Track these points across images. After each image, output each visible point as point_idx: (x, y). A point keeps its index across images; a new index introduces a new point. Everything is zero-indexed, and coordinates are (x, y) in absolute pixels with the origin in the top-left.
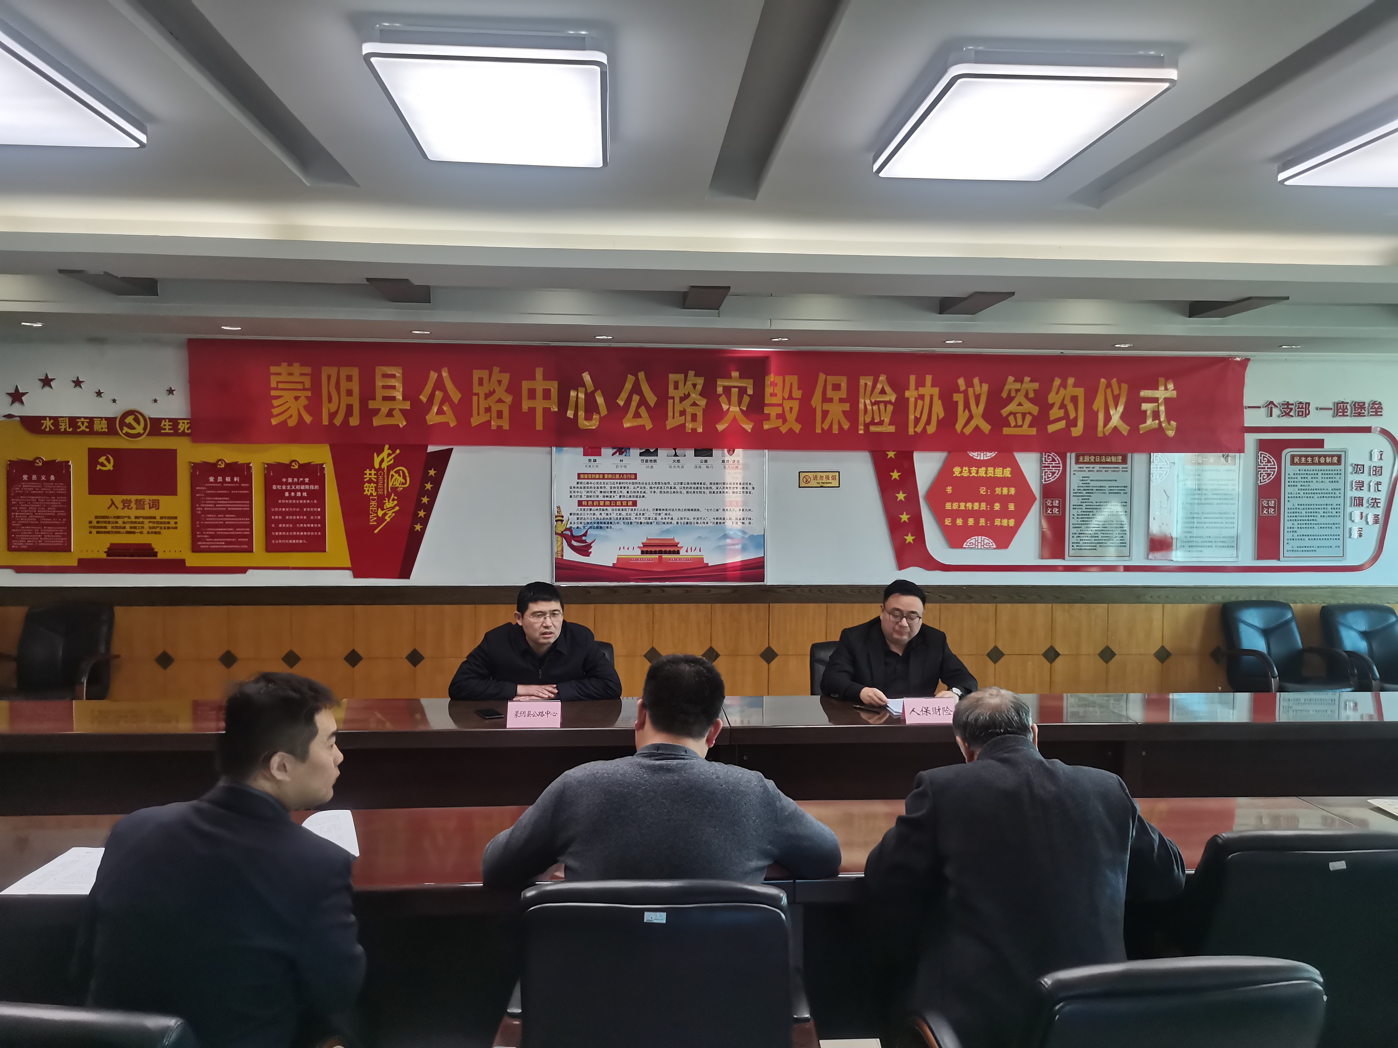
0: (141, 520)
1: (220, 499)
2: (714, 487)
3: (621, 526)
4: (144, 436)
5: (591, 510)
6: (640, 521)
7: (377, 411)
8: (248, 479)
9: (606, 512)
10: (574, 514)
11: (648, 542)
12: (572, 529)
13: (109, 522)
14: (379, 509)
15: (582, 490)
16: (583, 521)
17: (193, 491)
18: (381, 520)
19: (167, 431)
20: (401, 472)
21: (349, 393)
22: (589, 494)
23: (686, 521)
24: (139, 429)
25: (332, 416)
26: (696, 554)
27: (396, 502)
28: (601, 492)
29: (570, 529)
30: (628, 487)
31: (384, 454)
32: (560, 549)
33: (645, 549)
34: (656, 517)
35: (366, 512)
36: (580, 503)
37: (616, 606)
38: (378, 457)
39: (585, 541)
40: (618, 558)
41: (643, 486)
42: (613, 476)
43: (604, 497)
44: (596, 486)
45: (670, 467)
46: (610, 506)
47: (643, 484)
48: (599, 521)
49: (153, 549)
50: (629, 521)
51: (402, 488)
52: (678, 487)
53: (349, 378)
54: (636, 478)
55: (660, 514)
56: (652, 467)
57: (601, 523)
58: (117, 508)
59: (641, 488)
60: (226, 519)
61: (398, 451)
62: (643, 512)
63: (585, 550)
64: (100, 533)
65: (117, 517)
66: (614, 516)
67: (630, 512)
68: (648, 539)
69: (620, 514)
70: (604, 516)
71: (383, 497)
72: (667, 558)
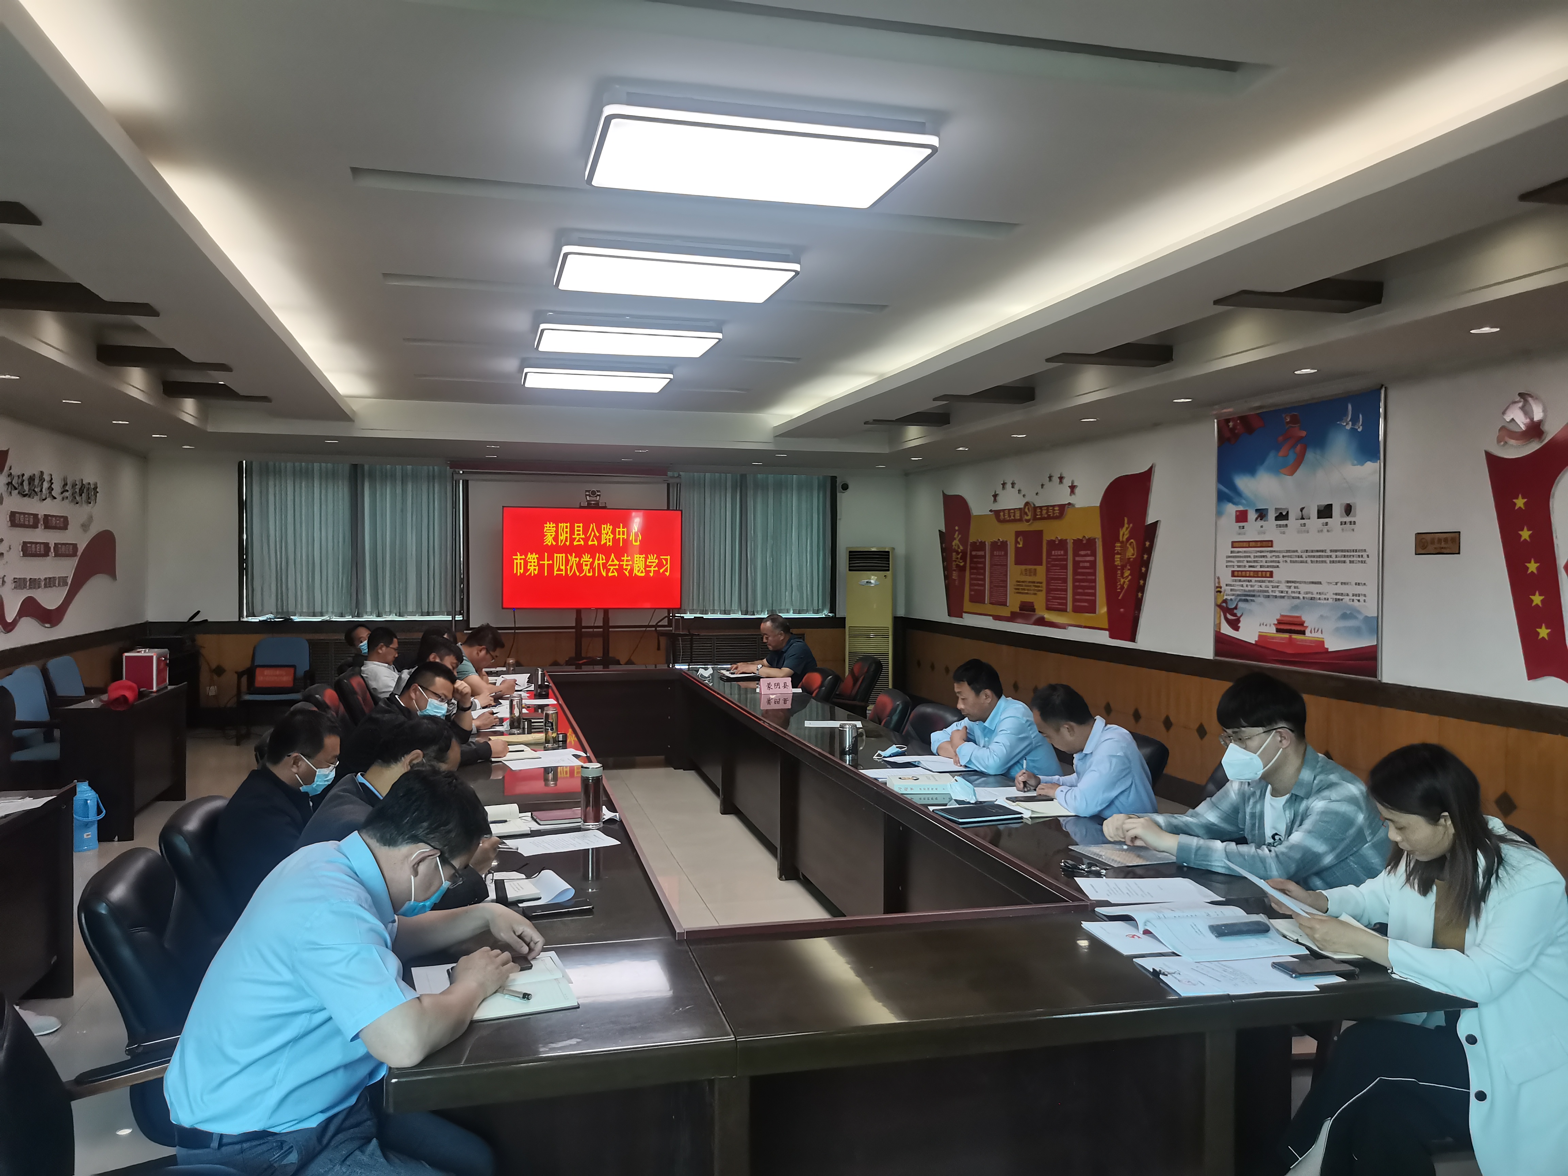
0: (1031, 584)
1: (1056, 568)
2: (1334, 554)
3: (1261, 599)
4: (1031, 521)
5: (1240, 581)
6: (1275, 594)
8: (1066, 552)
9: (1251, 583)
10: (1229, 585)
11: (1281, 619)
12: (1228, 601)
13: (1020, 585)
14: (1122, 578)
15: (1235, 559)
16: (1235, 593)
17: (1048, 562)
18: (1122, 587)
19: (1039, 516)
20: (1133, 544)
22: (1239, 564)
23: (1311, 596)
24: (1030, 516)
26: (1317, 636)
27: (1129, 572)
28: (1247, 561)
30: (1266, 556)
31: (1124, 529)
32: (1219, 622)
33: (1279, 627)
34: (1287, 590)
35: (1115, 581)
36: (1233, 574)
38: (1122, 530)
40: (1259, 635)
41: (1277, 554)
42: (1256, 544)
43: (1249, 566)
44: (1244, 555)
45: (1298, 532)
46: (1254, 577)
47: (1277, 552)
48: (1246, 593)
49: (1033, 607)
50: (1267, 594)
51: (1132, 559)
52: (1304, 555)
54: (1272, 546)
55: (1290, 587)
56: (1284, 533)
57: (1247, 595)
58: (1023, 575)
59: (1276, 557)
60: (1059, 584)
61: (1131, 525)
62: (1278, 584)
63: (1235, 625)
64: (1018, 593)
65: (1023, 582)
66: (1256, 588)
67: (1268, 584)
68: (1282, 616)
69: (1261, 587)
70: (1249, 588)
71: (1123, 567)
72: (1295, 639)
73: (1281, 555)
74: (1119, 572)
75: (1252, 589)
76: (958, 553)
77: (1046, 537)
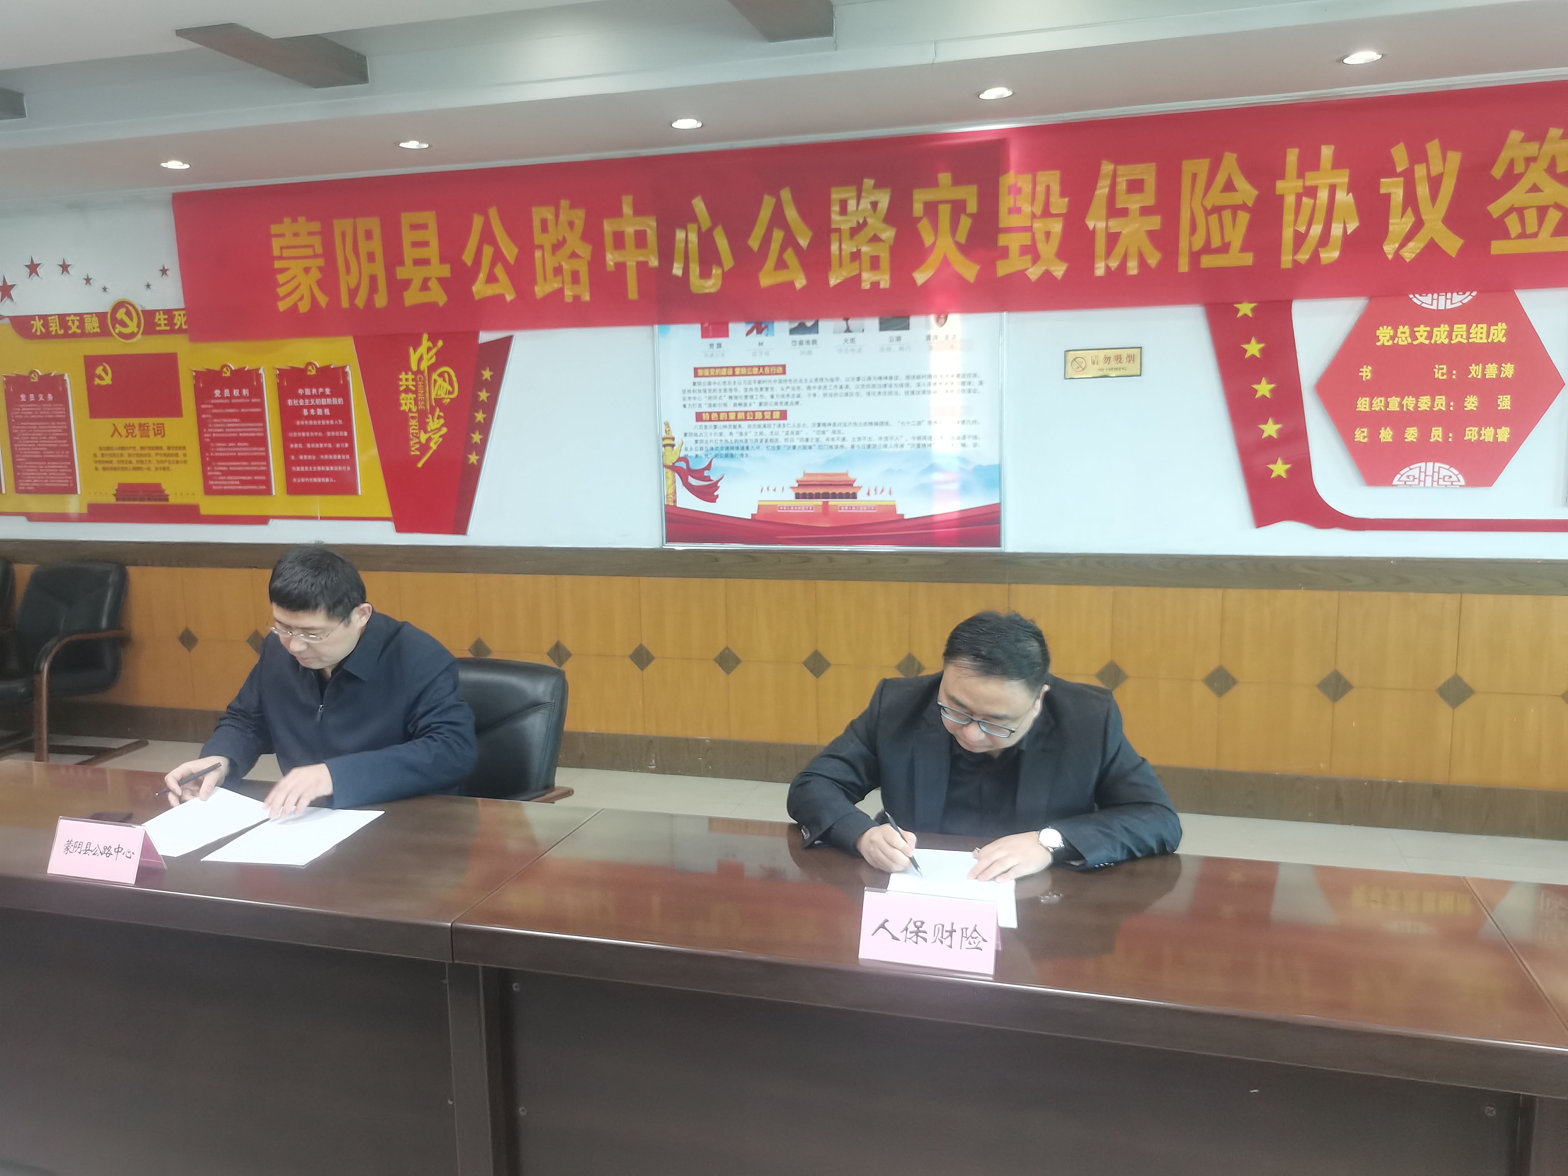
0: (146, 452)
1: (230, 420)
2: (913, 383)
3: (763, 452)
4: (139, 336)
5: (715, 427)
6: (792, 444)
7: (407, 283)
8: (257, 391)
9: (740, 430)
10: (691, 434)
11: (806, 479)
12: (689, 459)
13: (114, 455)
14: (422, 432)
15: (702, 395)
16: (704, 445)
17: (199, 411)
18: (424, 448)
19: (163, 328)
20: (446, 375)
21: (371, 257)
22: (713, 402)
23: (867, 442)
24: (132, 327)
25: (353, 293)
26: (883, 499)
27: (442, 421)
28: (730, 397)
29: (685, 459)
30: (772, 389)
31: (422, 349)
32: (671, 491)
33: (801, 491)
34: (818, 436)
35: (404, 437)
36: (699, 417)
37: (758, 583)
38: (415, 352)
39: (708, 479)
40: (759, 506)
41: (796, 385)
42: (749, 370)
43: (735, 405)
44: (722, 387)
45: (840, 351)
46: (746, 419)
47: (795, 381)
48: (730, 445)
49: (163, 491)
50: (776, 444)
51: (448, 400)
52: (852, 385)
53: (369, 235)
54: (784, 373)
55: (824, 432)
56: (810, 353)
57: (732, 448)
58: (121, 436)
59: (793, 389)
60: (238, 449)
61: (440, 343)
62: (798, 429)
63: (708, 493)
64: (107, 468)
65: (122, 449)
66: (751, 436)
67: (776, 429)
68: (805, 474)
69: (761, 433)
70: (736, 436)
71: (424, 414)
72: (836, 506)
73: (804, 386)
74: (414, 423)
75: (743, 438)
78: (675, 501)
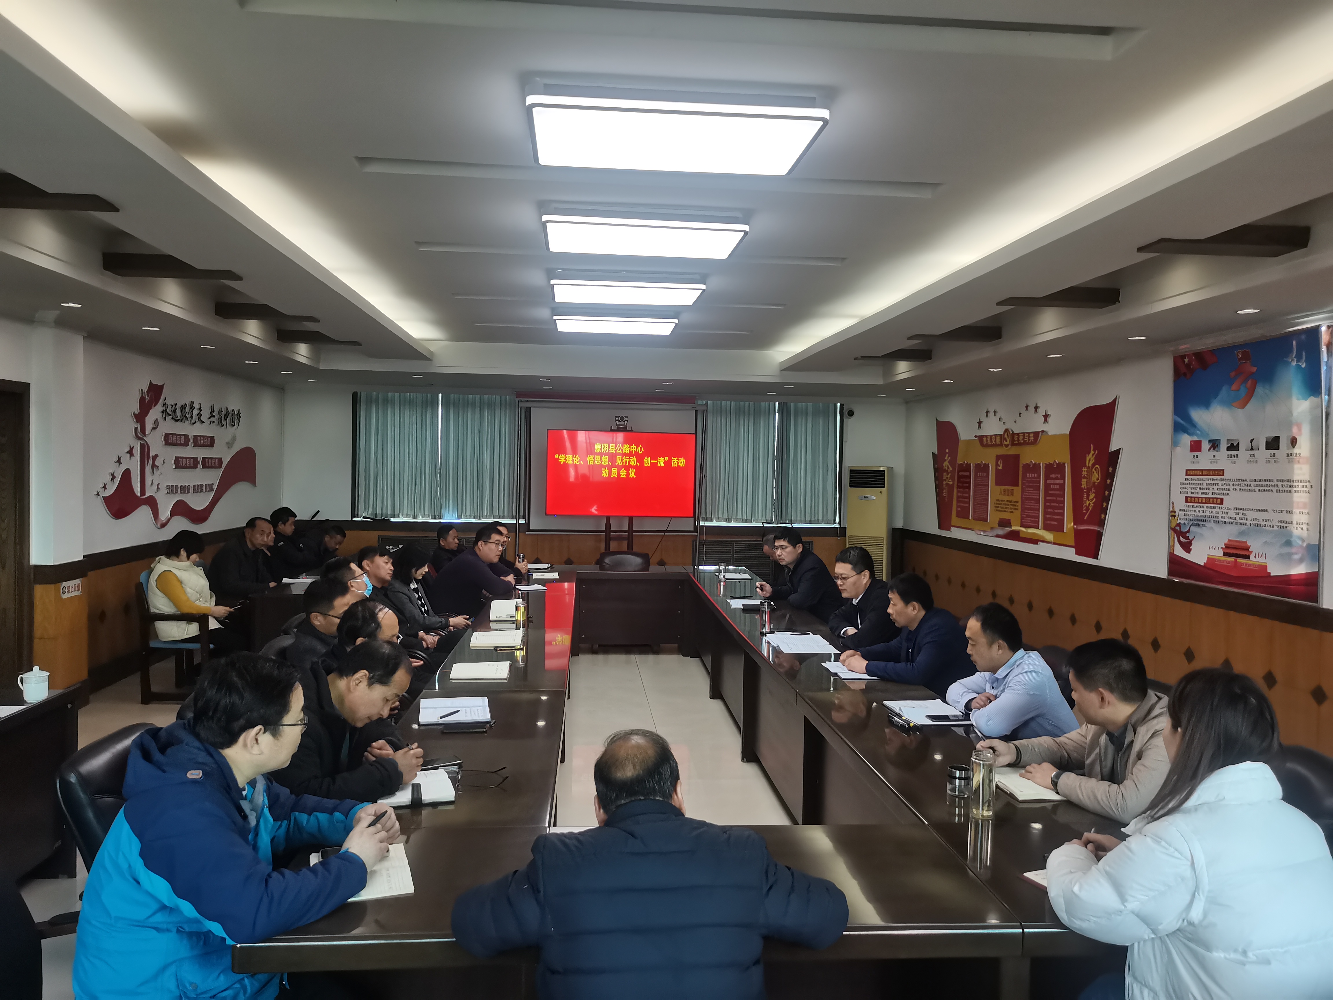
0: (1008, 503)
1: (1030, 489)
2: (1283, 485)
3: (1212, 524)
4: (1010, 446)
5: (1193, 506)
6: (1224, 520)
8: (1039, 475)
9: (1203, 509)
10: (1183, 510)
11: (1229, 543)
12: (1181, 525)
13: (999, 504)
14: (1087, 500)
15: (1189, 486)
16: (1188, 517)
17: (1023, 484)
18: (1088, 509)
19: (1017, 442)
20: (1098, 470)
22: (1193, 491)
23: (1257, 522)
24: (1009, 442)
26: (1262, 561)
27: (1094, 494)
28: (1200, 489)
29: (1179, 525)
30: (1218, 484)
32: (1173, 544)
33: (1226, 551)
34: (1236, 516)
35: (1082, 502)
36: (1187, 500)
37: (1204, 607)
38: (1088, 456)
39: (1187, 538)
40: (1208, 558)
41: (1228, 483)
42: (1209, 472)
43: (1202, 493)
44: (1197, 482)
45: (1248, 462)
46: (1206, 503)
47: (1228, 480)
48: (1198, 518)
49: (1010, 523)
50: (1217, 520)
51: (1097, 483)
52: (1252, 484)
54: (1223, 475)
55: (1238, 514)
56: (1235, 463)
57: (1199, 520)
58: (1002, 494)
59: (1227, 485)
60: (1032, 504)
61: (1096, 452)
62: (1227, 511)
63: (1187, 547)
64: (997, 510)
65: (1002, 501)
66: (1207, 514)
67: (1218, 510)
68: (1229, 541)
69: (1212, 512)
70: (1201, 513)
71: (1089, 490)
72: (1240, 562)
73: (1231, 483)
74: (1085, 495)
75: (1204, 514)
76: (948, 474)
77: (1024, 461)
78: (1174, 551)
